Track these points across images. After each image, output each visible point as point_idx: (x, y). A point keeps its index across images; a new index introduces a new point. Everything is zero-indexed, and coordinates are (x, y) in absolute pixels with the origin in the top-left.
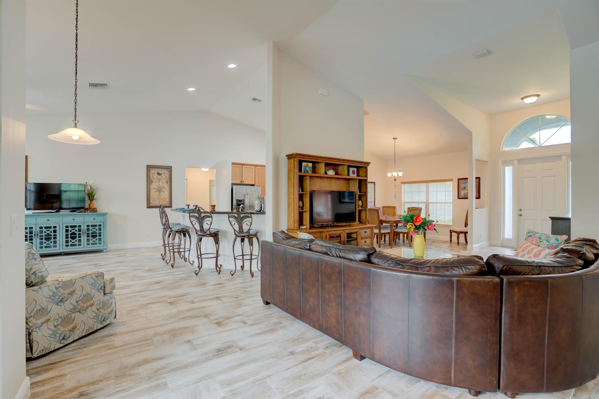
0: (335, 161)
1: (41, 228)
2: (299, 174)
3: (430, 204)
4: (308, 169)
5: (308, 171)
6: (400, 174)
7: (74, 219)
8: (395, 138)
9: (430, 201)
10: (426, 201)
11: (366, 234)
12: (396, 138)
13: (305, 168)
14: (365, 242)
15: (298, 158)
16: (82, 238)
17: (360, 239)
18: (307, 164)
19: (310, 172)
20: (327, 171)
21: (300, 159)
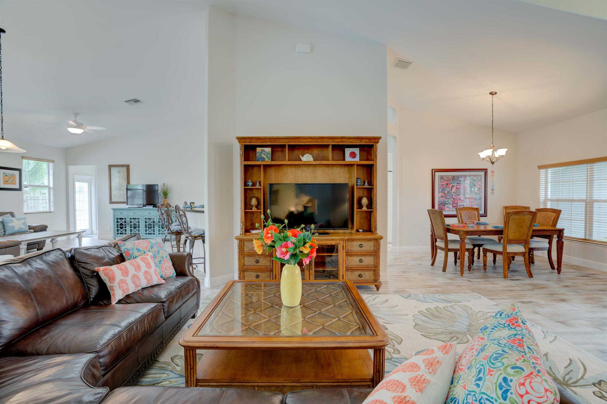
0: (305, 141)
1: (131, 219)
2: (245, 164)
3: (595, 203)
4: (263, 156)
5: (264, 158)
6: (502, 152)
7: (150, 213)
8: (494, 93)
9: (595, 197)
10: (587, 197)
11: (363, 249)
12: (496, 93)
13: (260, 155)
14: (361, 261)
15: (243, 143)
16: (155, 229)
17: (344, 256)
18: (262, 150)
19: (266, 159)
20: (300, 156)
21: (245, 144)
